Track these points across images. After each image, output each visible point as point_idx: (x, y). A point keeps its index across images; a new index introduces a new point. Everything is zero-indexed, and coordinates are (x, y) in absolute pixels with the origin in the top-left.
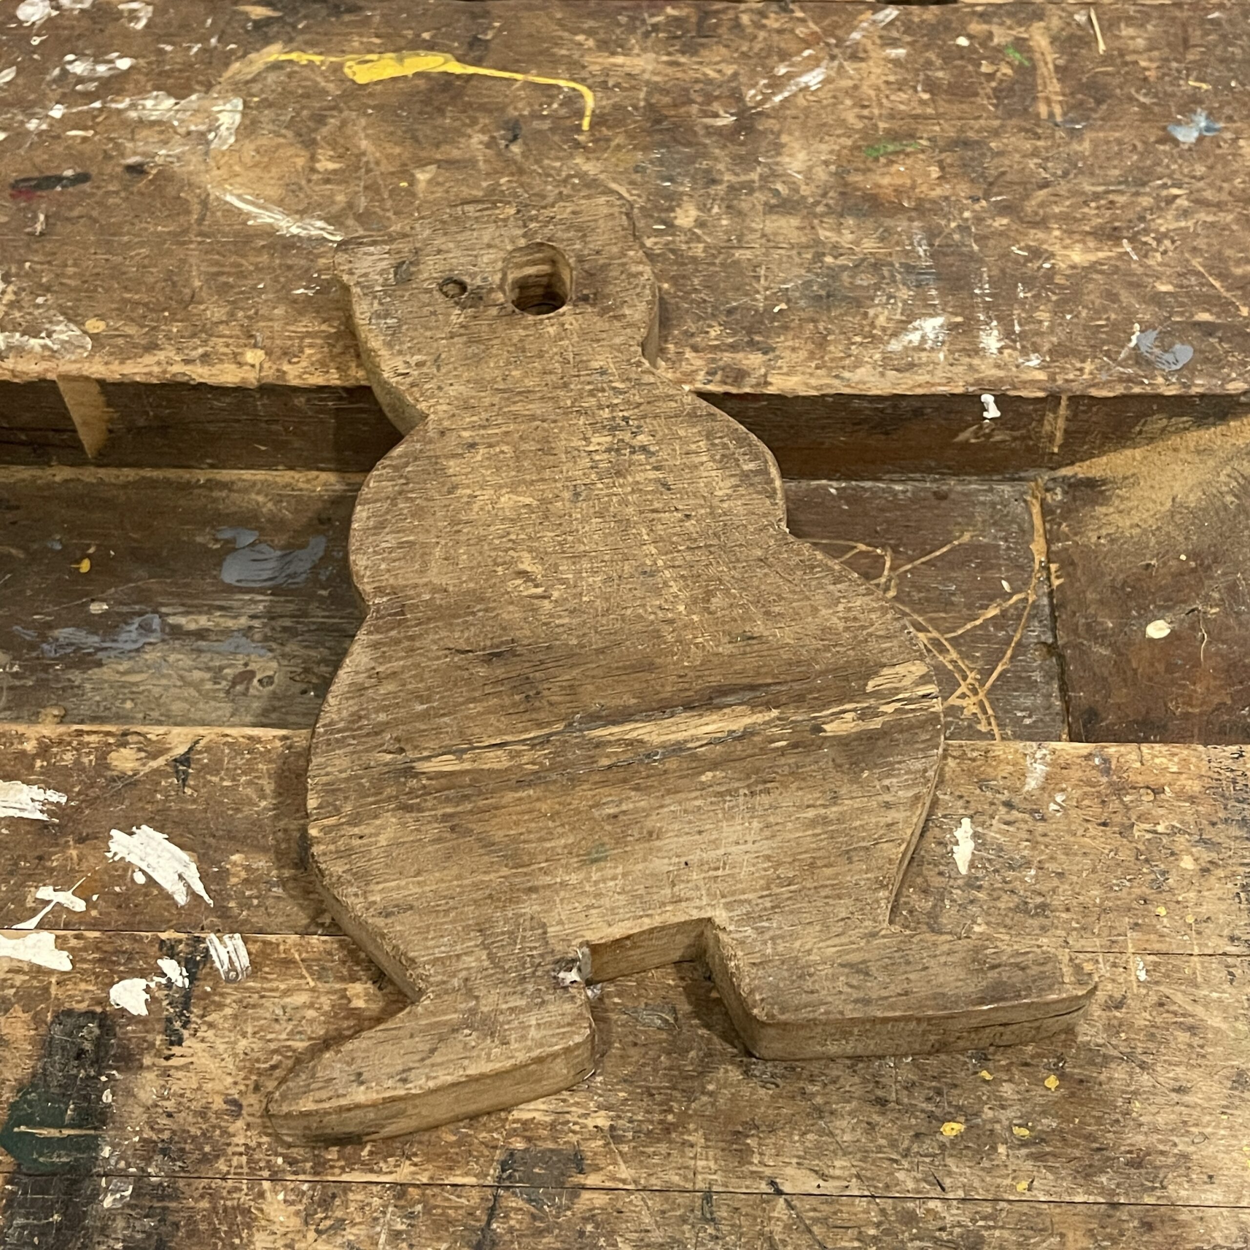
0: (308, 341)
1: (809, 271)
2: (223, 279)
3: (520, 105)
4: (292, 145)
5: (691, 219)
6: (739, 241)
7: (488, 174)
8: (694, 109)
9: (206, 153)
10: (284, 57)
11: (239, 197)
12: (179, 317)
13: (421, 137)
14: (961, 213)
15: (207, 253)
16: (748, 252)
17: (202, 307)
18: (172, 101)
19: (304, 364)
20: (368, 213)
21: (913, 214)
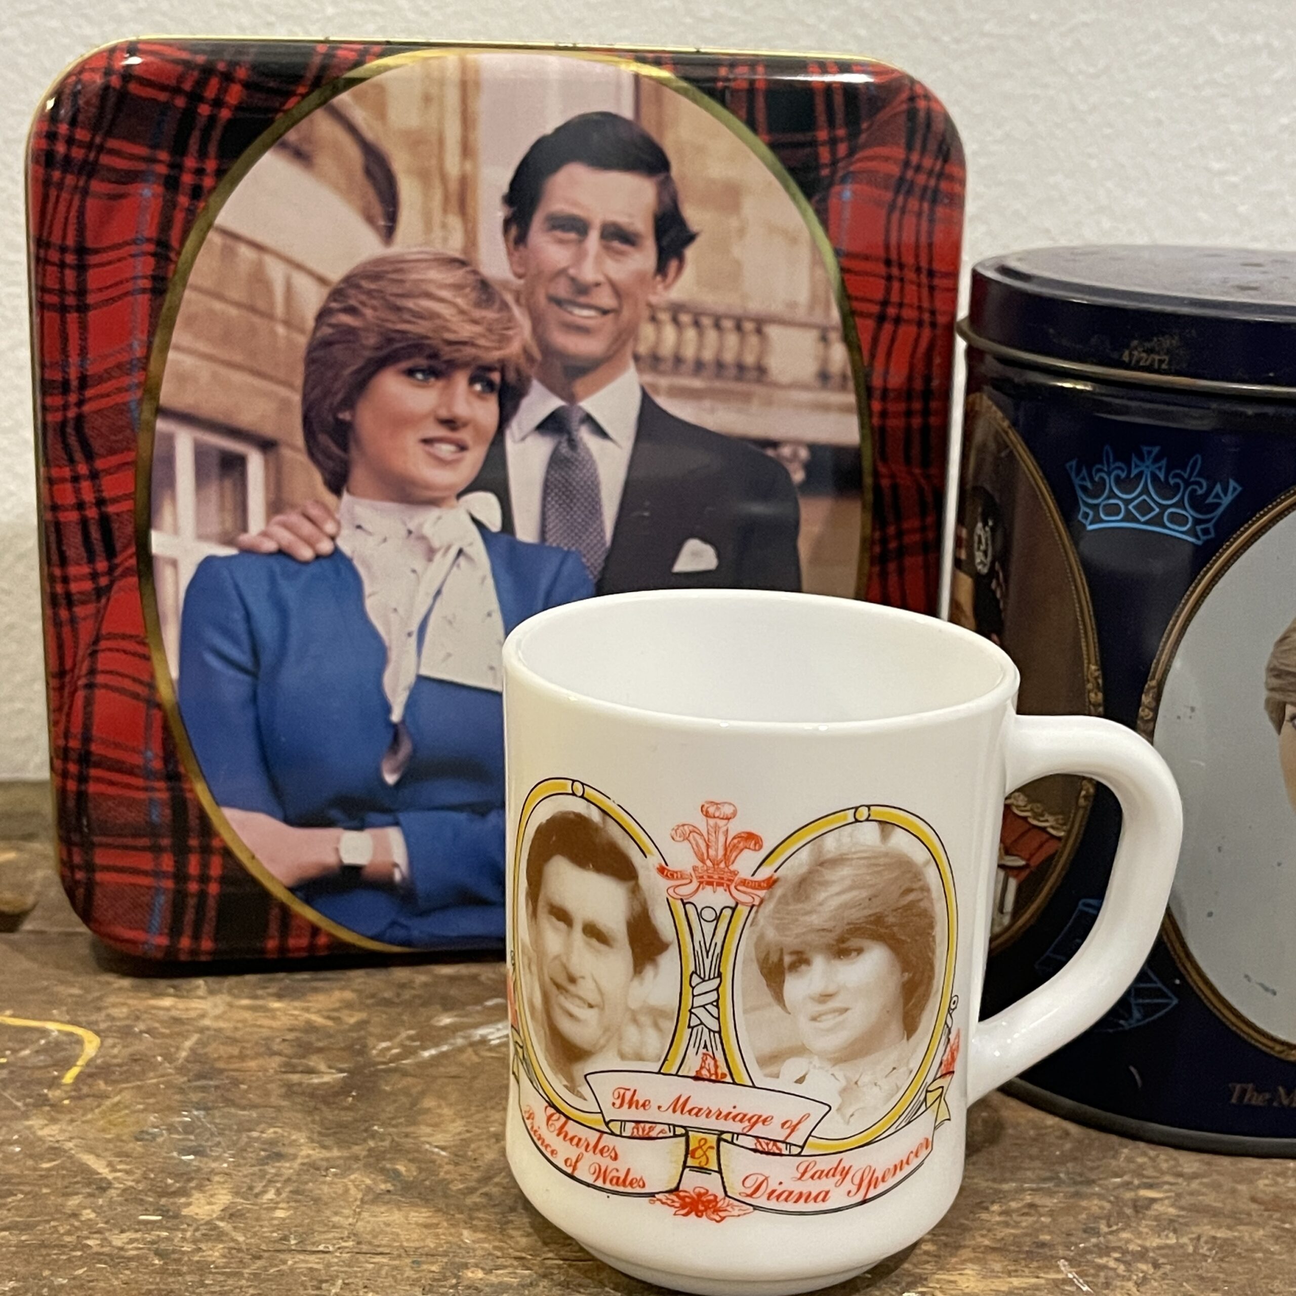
5: (217, 1208)
16: (312, 1258)
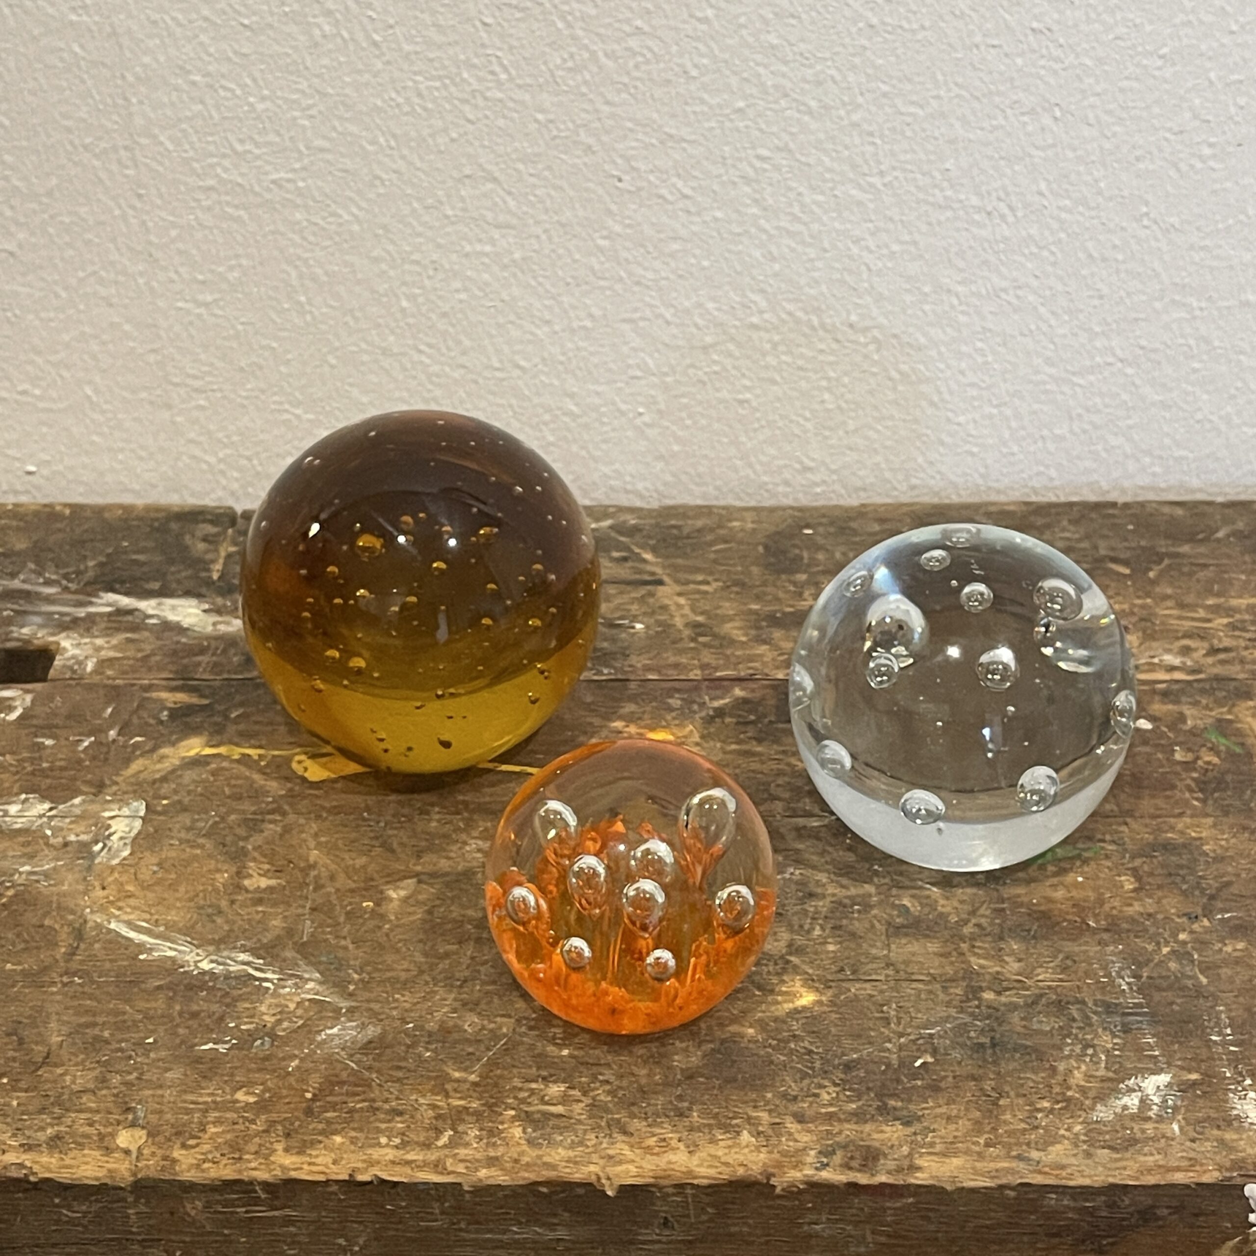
0: (213, 1115)
1: (962, 1010)
2: (96, 1031)
4: (210, 856)
5: (783, 944)
6: (854, 972)
9: (89, 868)
10: (209, 751)
11: (130, 924)
12: (23, 1085)
13: (395, 846)
14: (1175, 935)
15: (74, 997)
16: (868, 985)
17: (59, 1071)
18: (47, 806)
19: (206, 1147)
20: (314, 941)
21: (1106, 936)
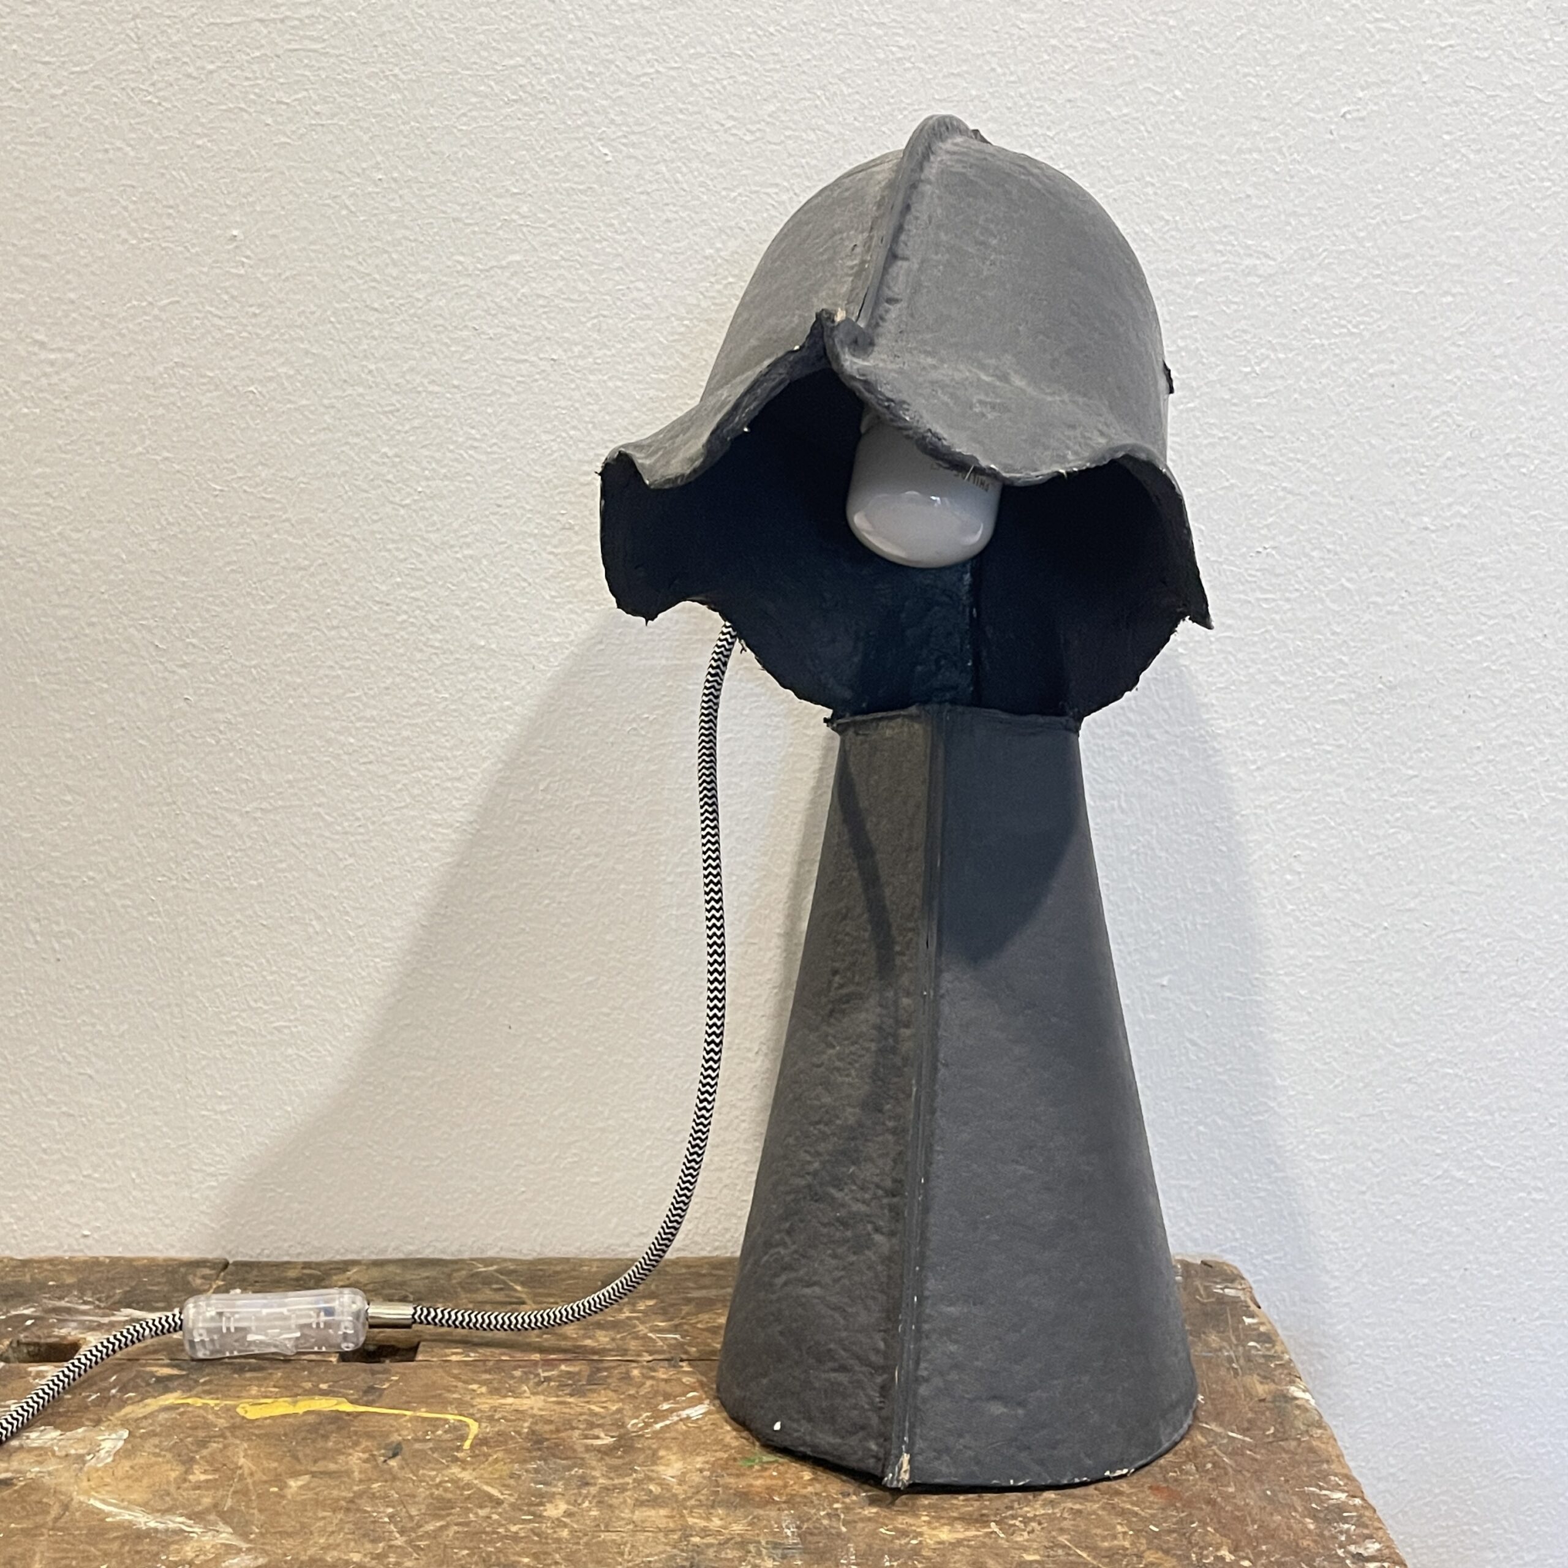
1: (675, 1547)
3: (405, 1433)
4: (168, 1462)
5: (561, 1511)
6: (606, 1526)
7: (361, 1481)
8: (577, 1433)
9: (80, 1470)
10: (180, 1402)
11: (104, 1501)
13: (300, 1456)
14: (831, 1505)
15: (56, 1542)
16: (613, 1534)
18: (59, 1432)
20: (232, 1510)
21: (784, 1506)
